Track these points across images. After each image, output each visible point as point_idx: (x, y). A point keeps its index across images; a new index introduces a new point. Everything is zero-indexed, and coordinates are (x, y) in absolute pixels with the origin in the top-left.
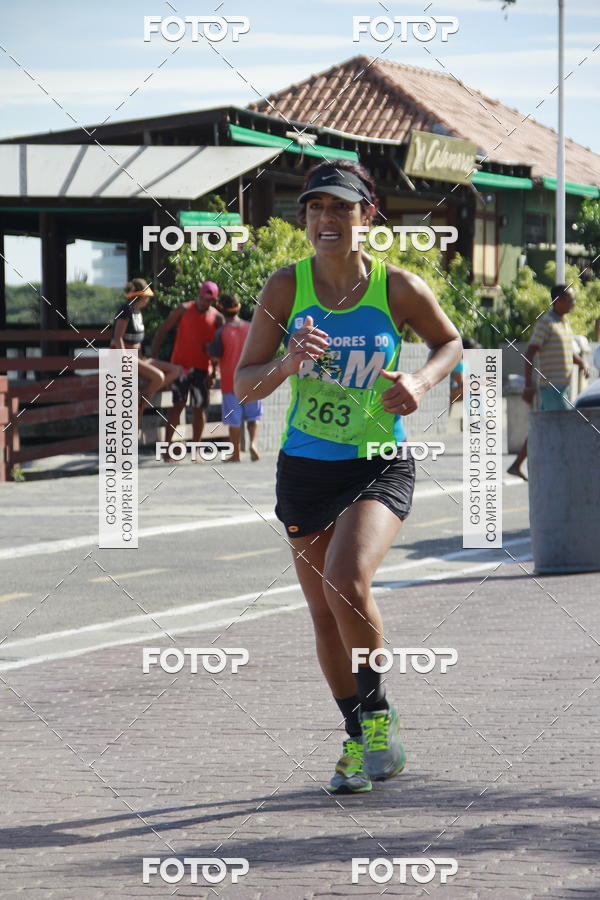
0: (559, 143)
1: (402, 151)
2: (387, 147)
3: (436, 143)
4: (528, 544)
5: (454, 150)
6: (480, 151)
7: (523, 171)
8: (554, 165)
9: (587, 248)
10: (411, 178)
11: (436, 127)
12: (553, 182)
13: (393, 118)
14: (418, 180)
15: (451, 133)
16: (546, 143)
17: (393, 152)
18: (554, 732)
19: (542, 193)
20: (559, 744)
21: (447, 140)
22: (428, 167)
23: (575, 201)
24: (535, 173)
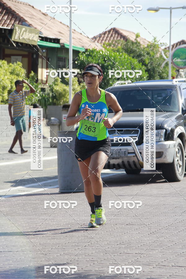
0: (70, 31)
1: (11, 31)
2: (5, 29)
3: (24, 29)
4: (57, 181)
5: (31, 32)
6: (41, 33)
7: (57, 41)
8: (68, 39)
9: (81, 71)
10: (14, 42)
11: (24, 23)
12: (68, 45)
13: (7, 19)
14: (17, 43)
15: (30, 25)
16: (65, 31)
17: (7, 32)
18: (65, 252)
19: (64, 49)
20: (66, 257)
21: (28, 28)
22: (21, 38)
23: (76, 53)
24: (61, 42)
